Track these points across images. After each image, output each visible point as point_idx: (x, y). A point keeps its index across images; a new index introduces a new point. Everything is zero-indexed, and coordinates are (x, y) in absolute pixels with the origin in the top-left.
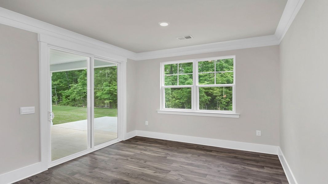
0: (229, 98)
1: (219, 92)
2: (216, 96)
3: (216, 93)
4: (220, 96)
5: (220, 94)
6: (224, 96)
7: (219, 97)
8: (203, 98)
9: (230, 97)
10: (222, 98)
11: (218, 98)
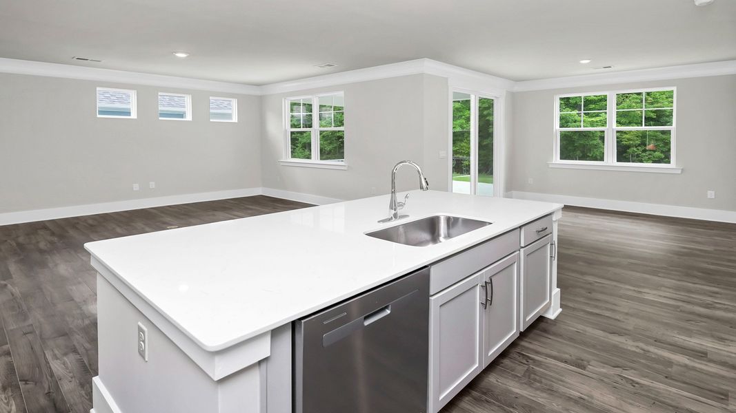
0: (662, 152)
1: (635, 138)
2: (628, 147)
3: (629, 140)
4: (639, 145)
5: (638, 142)
6: (650, 147)
7: (635, 149)
8: (595, 150)
9: (665, 149)
10: (645, 151)
11: (634, 152)
